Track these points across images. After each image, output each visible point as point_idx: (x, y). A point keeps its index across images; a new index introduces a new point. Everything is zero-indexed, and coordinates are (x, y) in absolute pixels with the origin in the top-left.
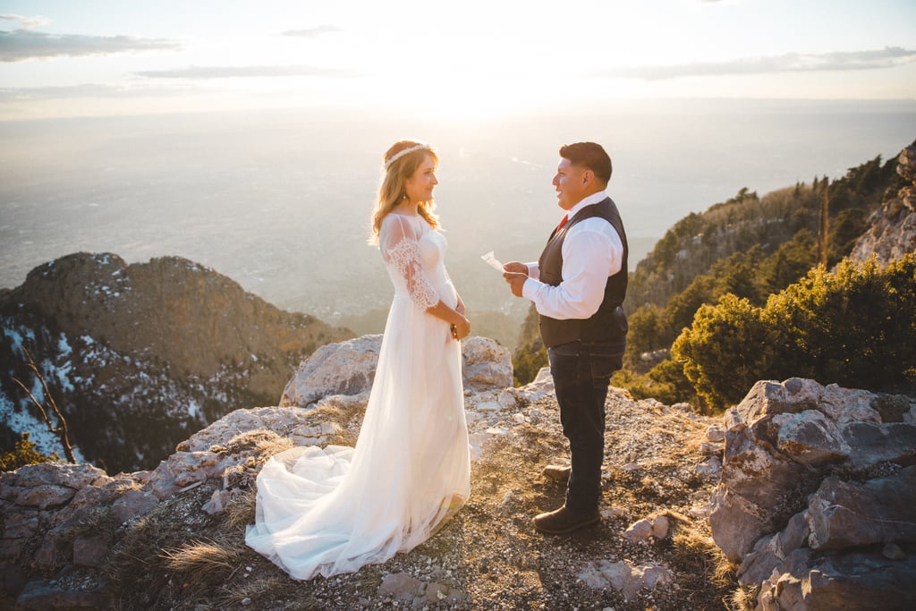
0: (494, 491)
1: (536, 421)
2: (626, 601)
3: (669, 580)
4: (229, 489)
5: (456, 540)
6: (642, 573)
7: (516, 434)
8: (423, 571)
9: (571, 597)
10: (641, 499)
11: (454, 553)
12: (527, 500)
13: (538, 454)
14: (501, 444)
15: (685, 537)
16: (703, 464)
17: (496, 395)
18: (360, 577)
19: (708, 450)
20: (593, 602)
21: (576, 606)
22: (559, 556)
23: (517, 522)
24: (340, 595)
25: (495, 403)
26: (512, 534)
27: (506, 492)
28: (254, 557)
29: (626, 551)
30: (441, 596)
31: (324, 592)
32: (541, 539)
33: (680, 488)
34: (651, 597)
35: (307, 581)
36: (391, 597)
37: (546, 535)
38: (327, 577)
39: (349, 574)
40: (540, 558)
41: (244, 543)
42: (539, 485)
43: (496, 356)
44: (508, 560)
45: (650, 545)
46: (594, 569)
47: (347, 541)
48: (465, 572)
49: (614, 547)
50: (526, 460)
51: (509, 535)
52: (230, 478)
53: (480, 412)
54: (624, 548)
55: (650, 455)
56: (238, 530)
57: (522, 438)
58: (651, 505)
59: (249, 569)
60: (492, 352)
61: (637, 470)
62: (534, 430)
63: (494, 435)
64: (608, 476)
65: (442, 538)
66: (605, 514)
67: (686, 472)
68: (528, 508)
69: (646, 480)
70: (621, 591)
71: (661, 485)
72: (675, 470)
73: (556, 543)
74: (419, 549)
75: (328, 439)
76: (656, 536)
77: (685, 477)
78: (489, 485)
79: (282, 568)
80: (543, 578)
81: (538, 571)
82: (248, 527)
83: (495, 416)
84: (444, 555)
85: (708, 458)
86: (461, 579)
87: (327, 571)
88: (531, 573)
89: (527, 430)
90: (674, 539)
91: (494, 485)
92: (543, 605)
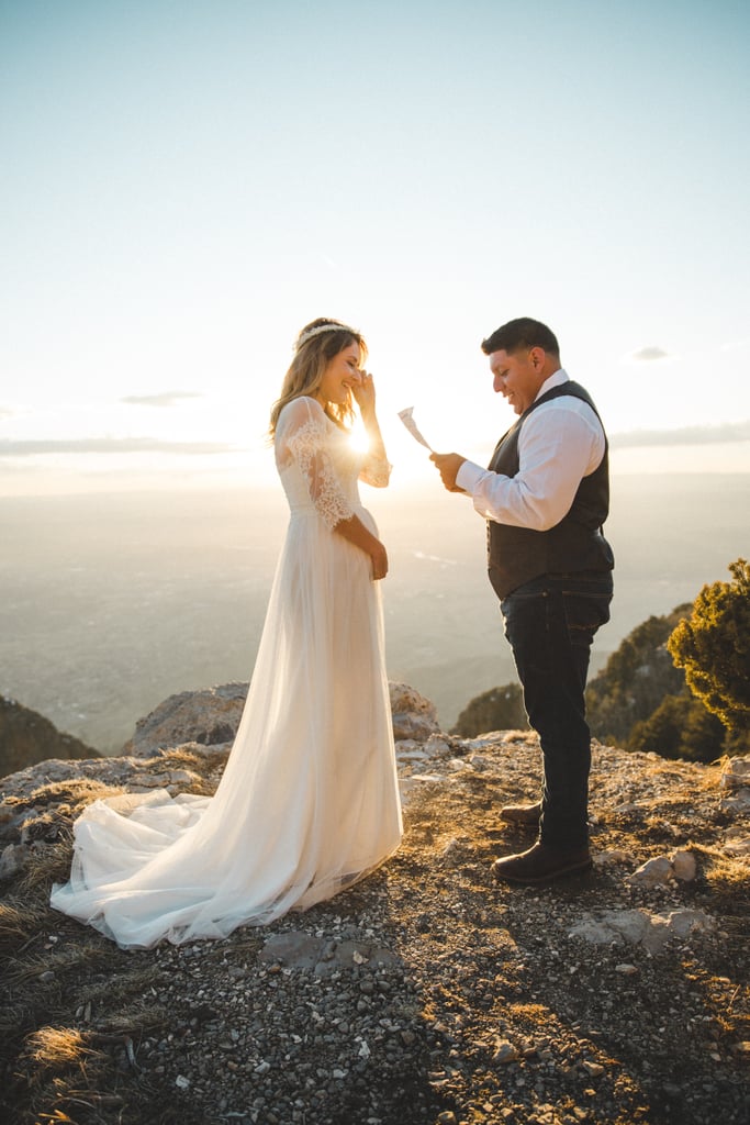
0: (430, 841)
1: (482, 768)
2: (649, 955)
3: (710, 928)
4: (29, 843)
5: (377, 896)
6: (669, 921)
7: (454, 781)
8: (329, 931)
9: (564, 955)
10: (647, 841)
11: (375, 911)
12: (480, 849)
13: (489, 801)
14: (433, 792)
15: (724, 871)
16: (730, 799)
18: (229, 944)
19: (734, 781)
20: (600, 960)
21: (574, 965)
22: (536, 909)
23: (467, 873)
24: (198, 966)
25: (421, 752)
26: (462, 885)
27: (445, 842)
28: (63, 924)
29: (637, 898)
30: (359, 959)
31: (174, 963)
32: (508, 891)
33: (703, 826)
34: (686, 948)
35: (145, 952)
36: (281, 964)
37: (512, 885)
38: (178, 943)
39: (213, 940)
40: (508, 912)
41: (48, 905)
42: (495, 832)
44: (460, 916)
45: (672, 889)
46: (592, 921)
47: (210, 898)
48: (394, 932)
49: (618, 896)
50: (472, 807)
51: (459, 889)
52: (32, 829)
54: (634, 894)
55: (652, 796)
56: (39, 890)
57: (463, 785)
58: (663, 846)
59: (54, 938)
61: (636, 811)
62: (480, 776)
63: (423, 782)
64: (595, 819)
65: (355, 894)
66: (598, 859)
67: (707, 809)
68: (481, 856)
69: (652, 820)
70: (639, 943)
71: (675, 824)
72: (691, 807)
73: (530, 895)
74: (320, 908)
75: (180, 787)
76: (681, 877)
77: (707, 814)
78: (422, 835)
79: (108, 936)
80: (515, 935)
81: (508, 927)
82: (55, 886)
83: (422, 765)
84: (360, 912)
85: (735, 793)
86: (390, 939)
87: (177, 936)
88: (497, 930)
89: (469, 776)
90: (709, 875)
91: (428, 834)
92: (521, 966)
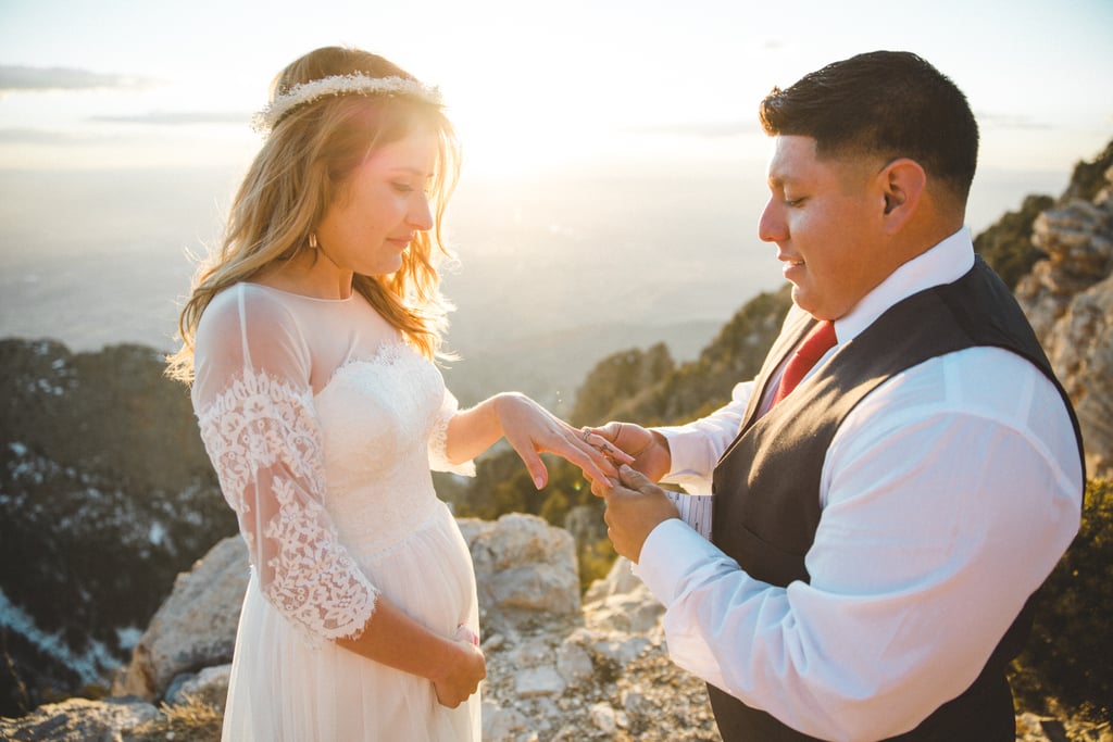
17: (553, 646)
25: (553, 674)
43: (548, 550)
53: (522, 697)
60: (541, 545)
83: (553, 712)
